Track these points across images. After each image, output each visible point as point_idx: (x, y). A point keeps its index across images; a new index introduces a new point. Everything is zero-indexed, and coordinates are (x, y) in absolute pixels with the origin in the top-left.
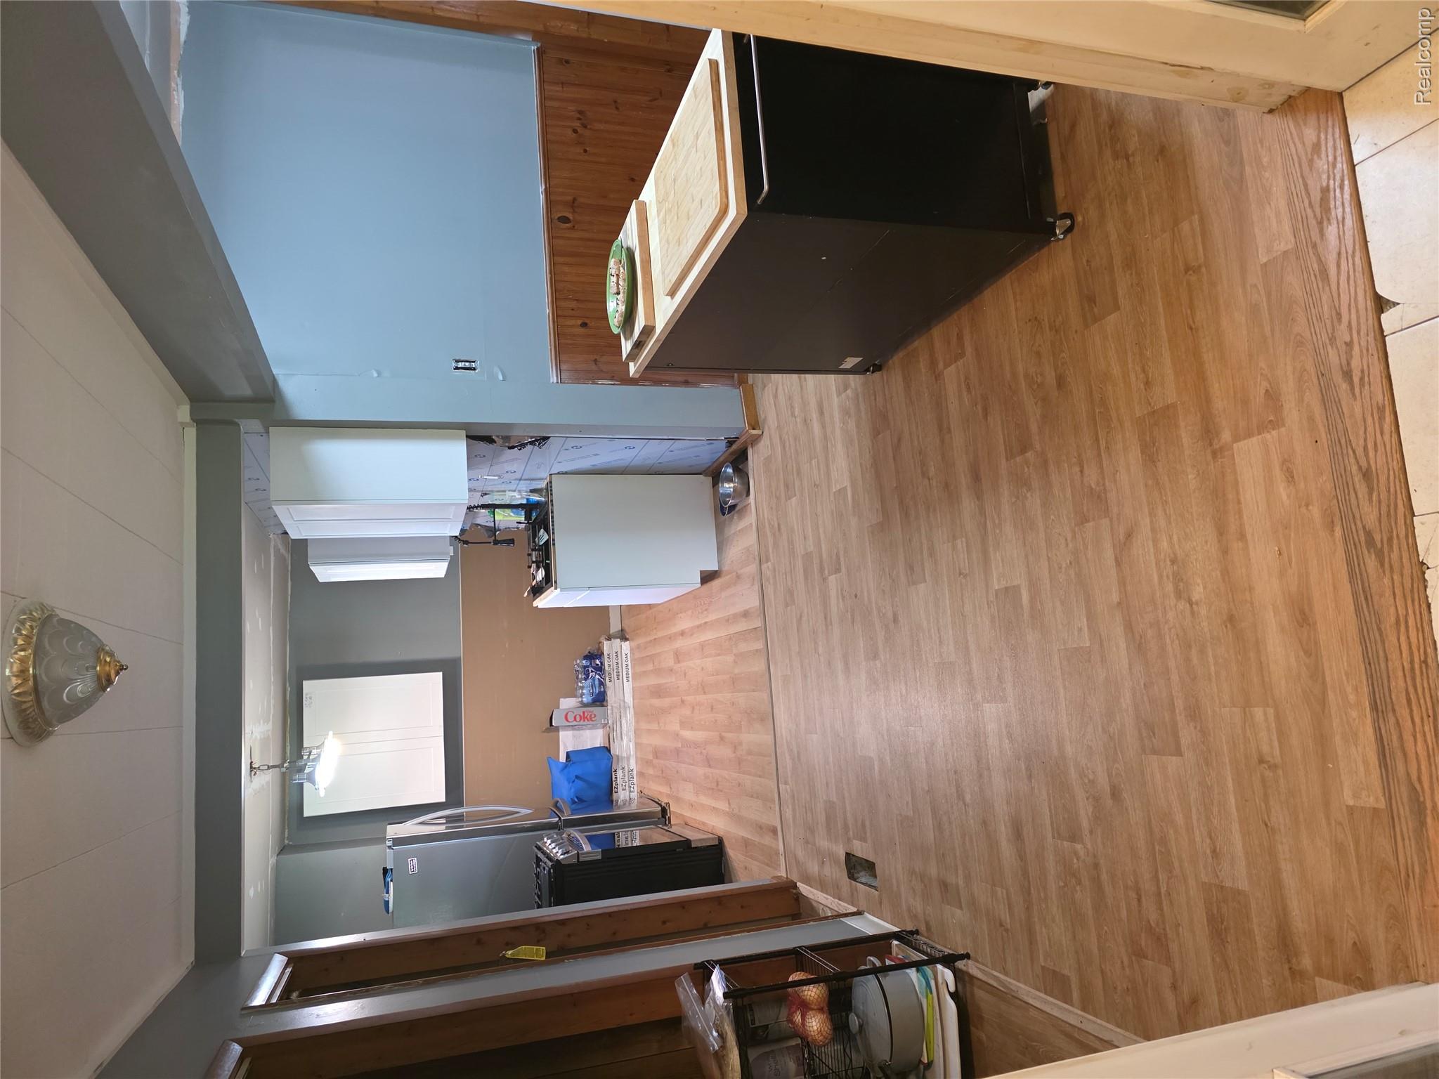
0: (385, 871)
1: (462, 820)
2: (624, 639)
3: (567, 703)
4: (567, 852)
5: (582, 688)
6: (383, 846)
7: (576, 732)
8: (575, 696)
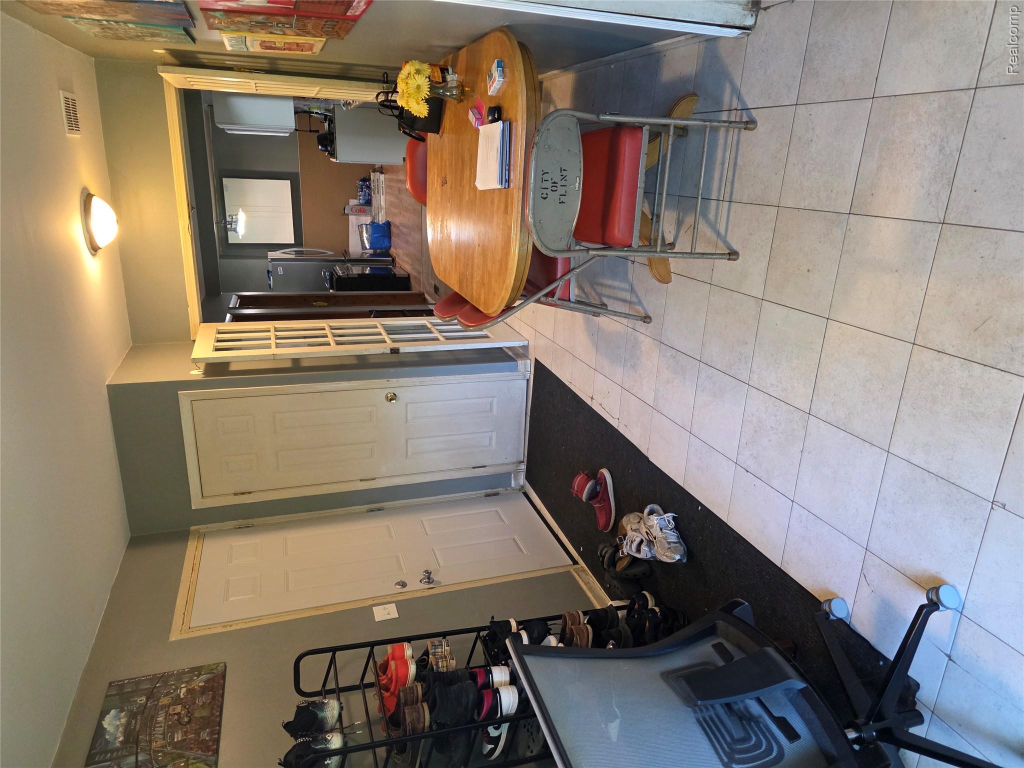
0: (268, 271)
1: (303, 254)
2: (382, 173)
3: (353, 202)
4: (344, 273)
5: (360, 196)
6: (266, 260)
7: (358, 217)
8: (357, 199)
